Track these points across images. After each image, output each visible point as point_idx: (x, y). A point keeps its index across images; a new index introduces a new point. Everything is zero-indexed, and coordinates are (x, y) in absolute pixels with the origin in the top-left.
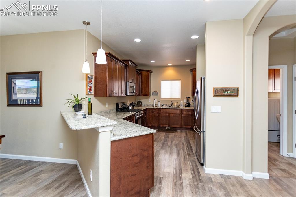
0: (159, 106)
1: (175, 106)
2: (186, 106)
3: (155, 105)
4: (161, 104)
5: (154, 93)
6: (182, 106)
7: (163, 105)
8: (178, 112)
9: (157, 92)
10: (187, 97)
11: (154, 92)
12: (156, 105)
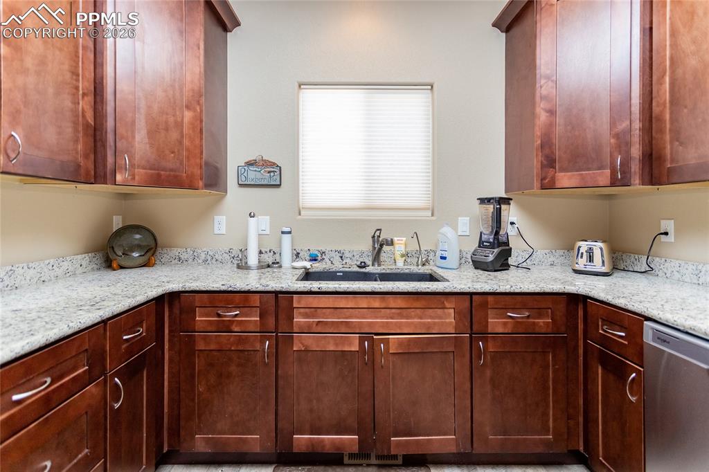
0: (286, 260)
1: (400, 264)
2: (478, 265)
3: (253, 260)
4: (303, 247)
5: (253, 175)
6: (453, 260)
7: (314, 259)
8: (446, 320)
9: (273, 164)
10: (483, 201)
11: (249, 164)
12: (269, 259)
